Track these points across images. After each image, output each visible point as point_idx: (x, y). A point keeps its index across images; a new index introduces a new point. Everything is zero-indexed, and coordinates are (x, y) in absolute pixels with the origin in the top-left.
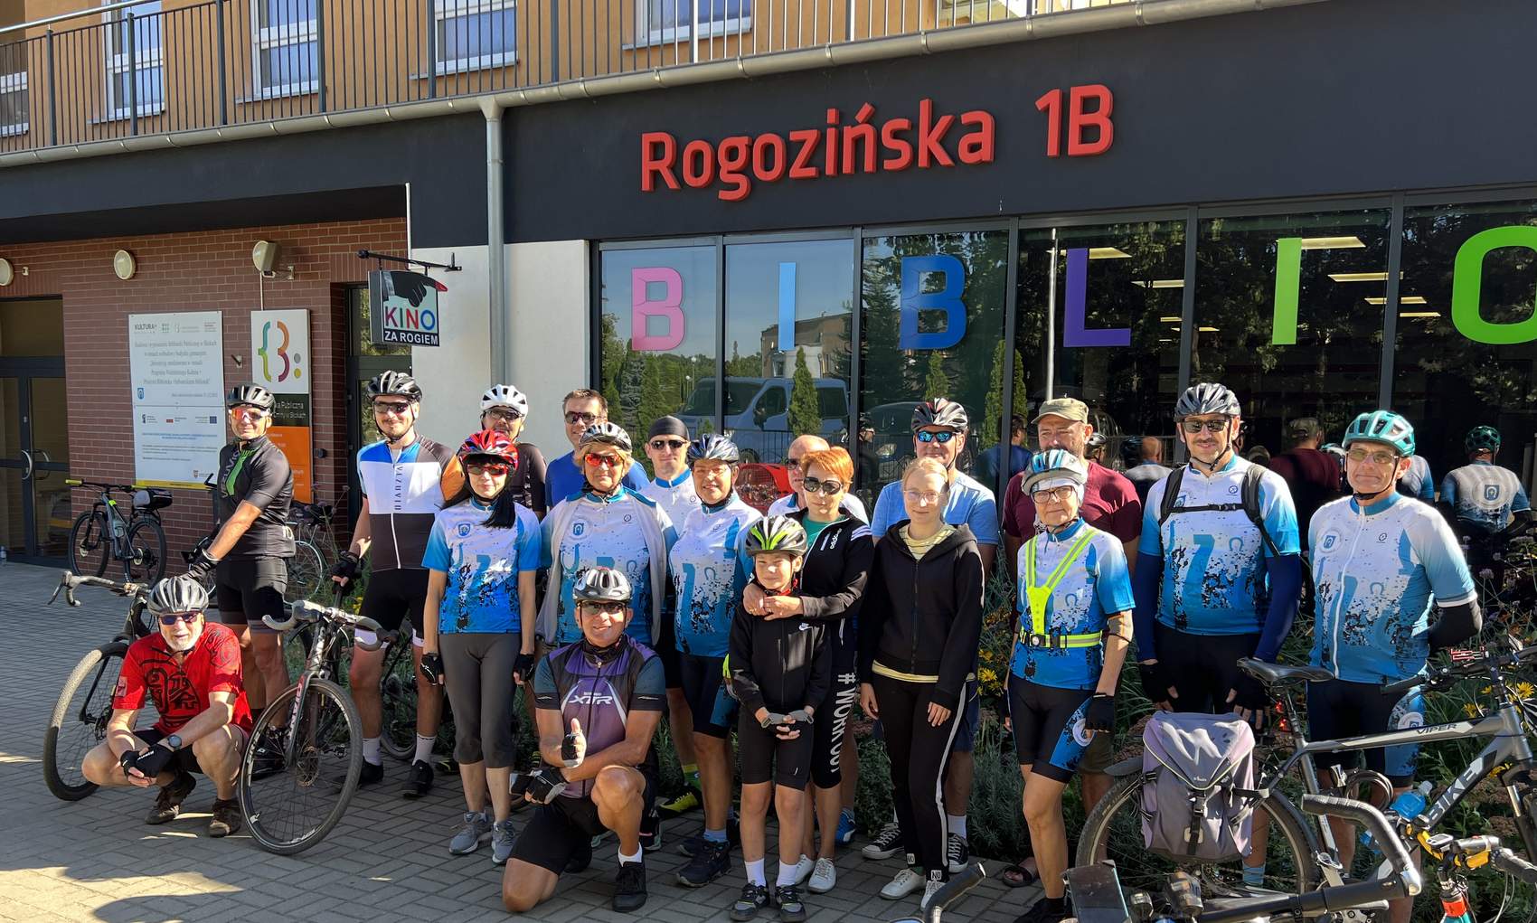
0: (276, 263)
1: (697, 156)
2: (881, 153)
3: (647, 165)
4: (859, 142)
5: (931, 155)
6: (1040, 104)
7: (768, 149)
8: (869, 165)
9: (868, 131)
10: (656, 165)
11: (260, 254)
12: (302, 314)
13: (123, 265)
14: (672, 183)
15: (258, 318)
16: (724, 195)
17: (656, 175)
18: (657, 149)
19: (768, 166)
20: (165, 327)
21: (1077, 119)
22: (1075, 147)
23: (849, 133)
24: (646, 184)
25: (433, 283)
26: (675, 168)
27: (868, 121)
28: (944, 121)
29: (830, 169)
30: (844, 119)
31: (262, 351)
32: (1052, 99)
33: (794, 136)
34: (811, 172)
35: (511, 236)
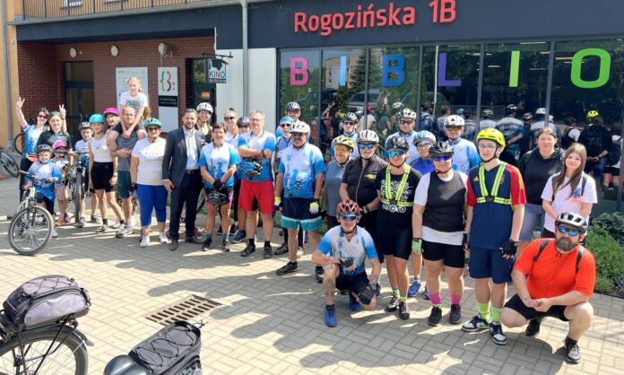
0: (167, 51)
1: (314, 20)
3: (297, 23)
4: (369, 16)
5: (393, 21)
6: (431, 5)
7: (338, 19)
8: (372, 25)
9: (372, 13)
10: (300, 23)
11: (161, 48)
12: (176, 69)
13: (114, 51)
14: (305, 30)
15: (160, 70)
16: (323, 34)
17: (300, 26)
18: (300, 18)
19: (338, 24)
20: (128, 72)
21: (443, 10)
22: (443, 20)
23: (365, 13)
24: (296, 30)
25: (224, 62)
26: (306, 24)
27: (372, 9)
28: (398, 10)
29: (359, 26)
30: (364, 9)
31: (162, 81)
32: (434, 4)
33: (347, 14)
34: (352, 26)
35: (250, 46)
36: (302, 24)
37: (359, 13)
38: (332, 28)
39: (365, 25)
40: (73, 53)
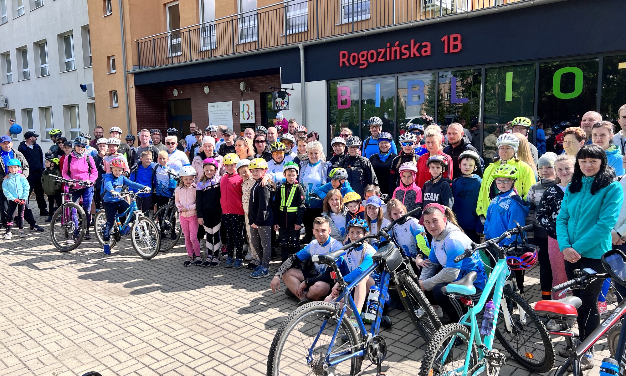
0: (246, 88)
1: (354, 57)
2: (402, 54)
3: (341, 60)
4: (396, 51)
5: (414, 54)
6: (442, 40)
7: (372, 54)
8: (398, 58)
9: (398, 48)
10: (343, 60)
11: (242, 86)
12: (253, 101)
13: (206, 90)
14: (348, 65)
15: (242, 103)
16: (361, 67)
17: (343, 62)
18: (344, 55)
19: (372, 59)
20: (217, 106)
21: (452, 43)
22: (452, 51)
23: (393, 49)
24: (341, 65)
26: (348, 60)
27: (398, 45)
28: (418, 45)
29: (388, 59)
30: (392, 46)
31: (243, 112)
32: (445, 38)
33: (379, 50)
34: (383, 60)
35: (307, 80)
36: (345, 60)
37: (388, 49)
38: (368, 63)
39: (393, 58)
40: (176, 93)
